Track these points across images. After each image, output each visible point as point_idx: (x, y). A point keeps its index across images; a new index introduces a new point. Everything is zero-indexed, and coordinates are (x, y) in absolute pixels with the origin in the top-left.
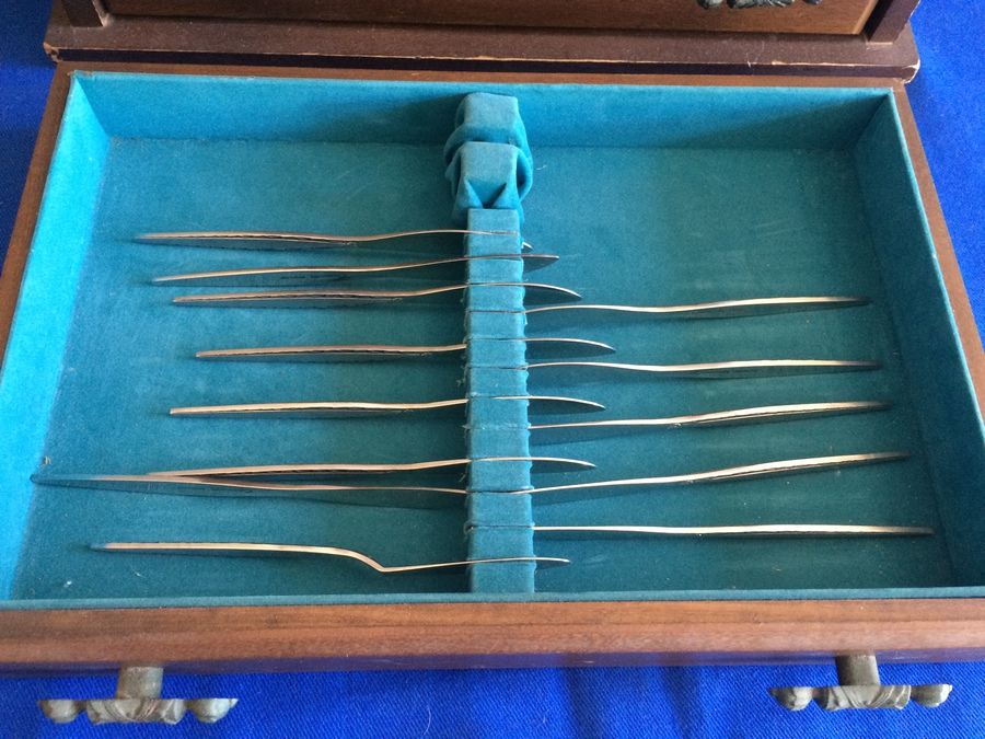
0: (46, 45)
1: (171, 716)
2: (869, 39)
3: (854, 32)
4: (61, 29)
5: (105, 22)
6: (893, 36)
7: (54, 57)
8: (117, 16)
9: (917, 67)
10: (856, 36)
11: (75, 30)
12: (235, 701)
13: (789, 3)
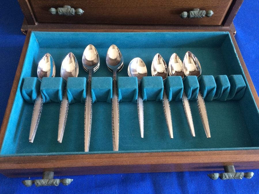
0: (22, 30)
2: (223, 26)
3: (220, 24)
4: (25, 26)
5: (36, 24)
6: (229, 25)
7: (23, 32)
8: (39, 22)
9: (235, 32)
11: (29, 26)
13: (203, 17)
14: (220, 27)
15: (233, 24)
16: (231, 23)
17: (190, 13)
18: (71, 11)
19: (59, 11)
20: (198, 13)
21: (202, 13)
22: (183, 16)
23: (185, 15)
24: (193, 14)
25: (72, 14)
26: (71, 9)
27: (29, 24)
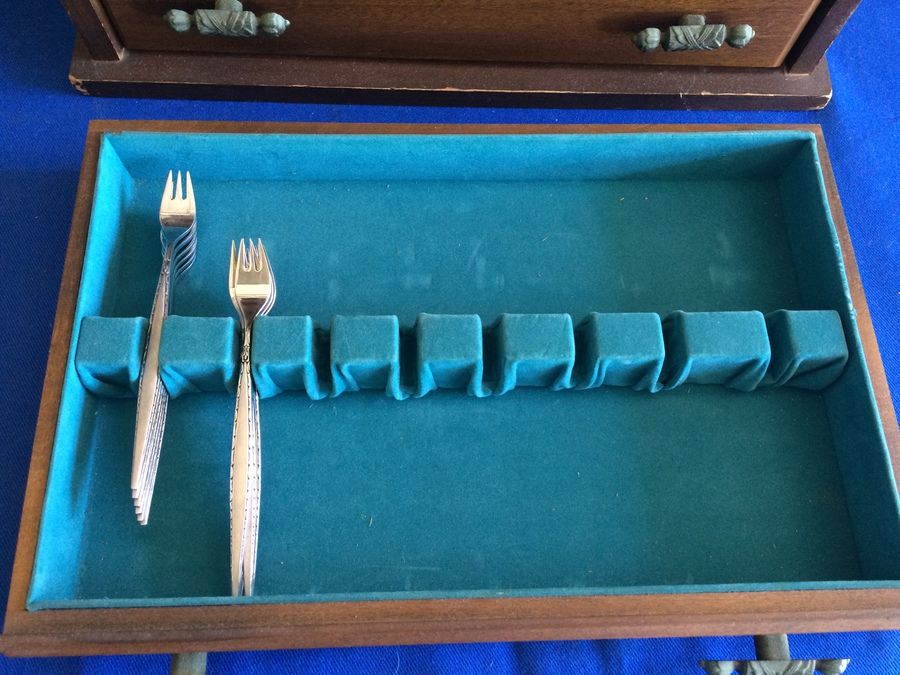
0: (71, 78)
2: (789, 70)
3: (775, 65)
4: (84, 62)
5: (121, 56)
6: (809, 69)
7: (78, 87)
8: (132, 50)
9: (830, 96)
10: (776, 68)
11: (95, 63)
13: (715, 47)
14: (777, 75)
15: (823, 65)
16: (818, 62)
17: (672, 35)
18: (243, 22)
19: (201, 21)
20: (700, 35)
21: (713, 34)
22: (645, 44)
23: (653, 42)
24: (681, 38)
25: (249, 34)
26: (242, 17)
27: (96, 57)
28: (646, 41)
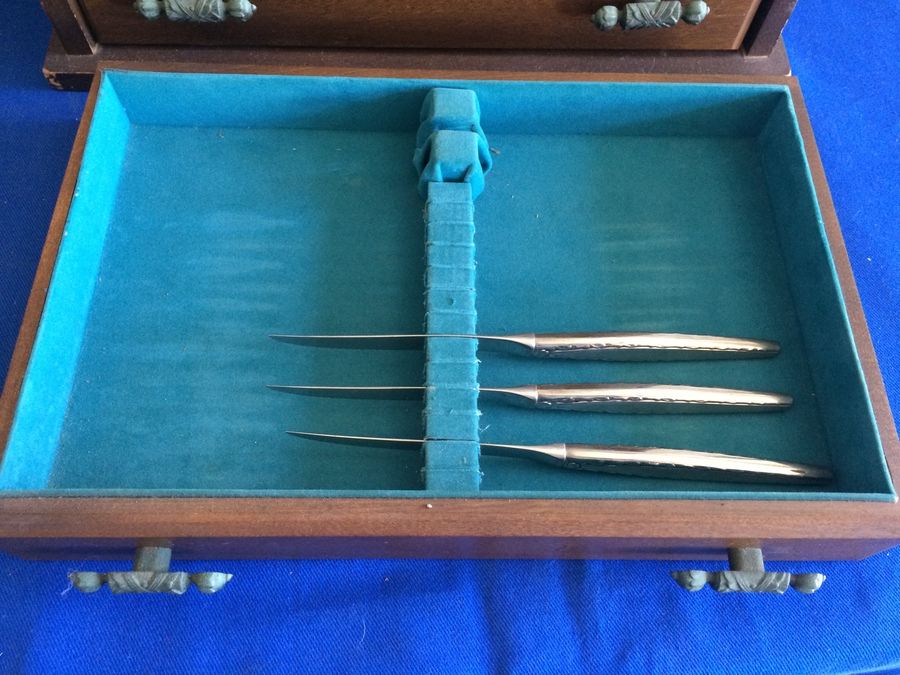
0: (45, 71)
1: (177, 586)
2: (747, 53)
3: (734, 47)
4: (57, 57)
5: (95, 50)
6: (767, 51)
7: (52, 80)
8: (105, 45)
10: (735, 51)
11: (69, 57)
12: (230, 576)
13: (672, 24)
14: (737, 57)
15: (780, 46)
16: (775, 44)
17: (629, 12)
18: (210, 6)
19: (170, 7)
20: (656, 11)
21: (668, 11)
22: (603, 22)
23: (610, 20)
24: (638, 14)
25: (217, 18)
26: (209, 2)
27: (70, 52)
28: (604, 18)
